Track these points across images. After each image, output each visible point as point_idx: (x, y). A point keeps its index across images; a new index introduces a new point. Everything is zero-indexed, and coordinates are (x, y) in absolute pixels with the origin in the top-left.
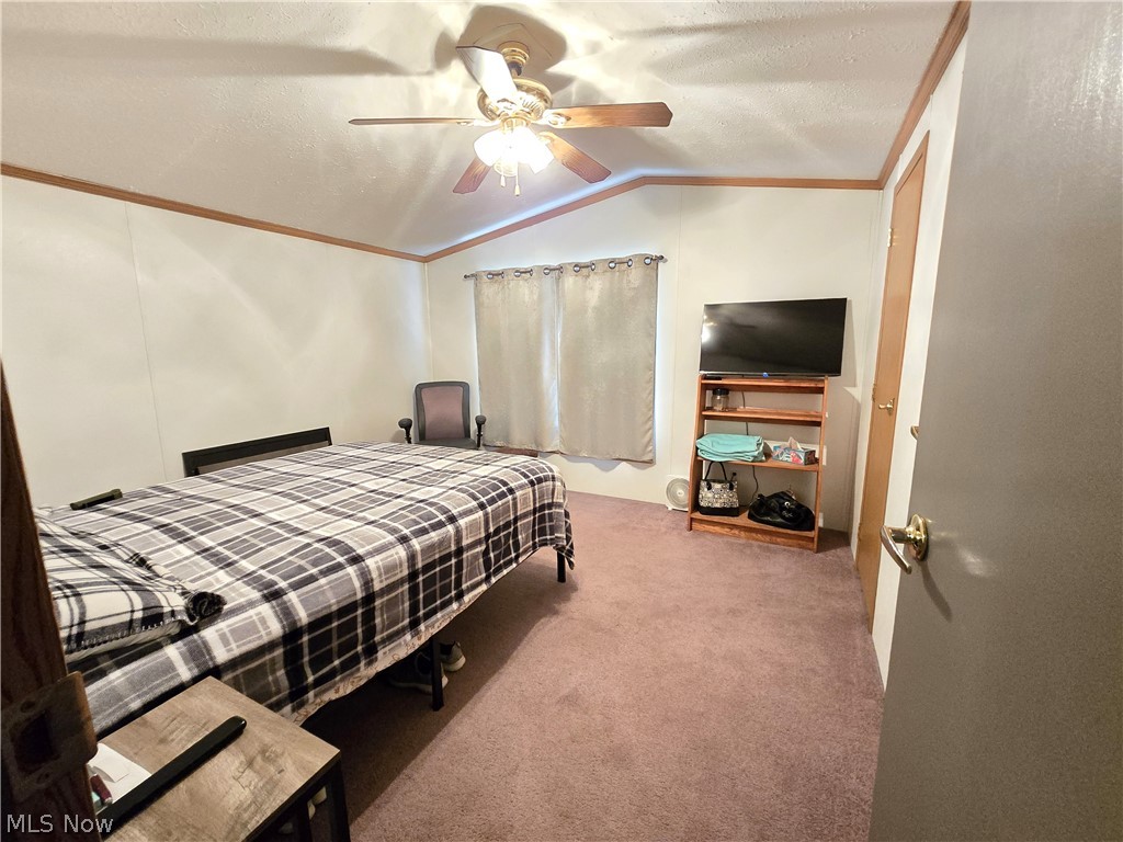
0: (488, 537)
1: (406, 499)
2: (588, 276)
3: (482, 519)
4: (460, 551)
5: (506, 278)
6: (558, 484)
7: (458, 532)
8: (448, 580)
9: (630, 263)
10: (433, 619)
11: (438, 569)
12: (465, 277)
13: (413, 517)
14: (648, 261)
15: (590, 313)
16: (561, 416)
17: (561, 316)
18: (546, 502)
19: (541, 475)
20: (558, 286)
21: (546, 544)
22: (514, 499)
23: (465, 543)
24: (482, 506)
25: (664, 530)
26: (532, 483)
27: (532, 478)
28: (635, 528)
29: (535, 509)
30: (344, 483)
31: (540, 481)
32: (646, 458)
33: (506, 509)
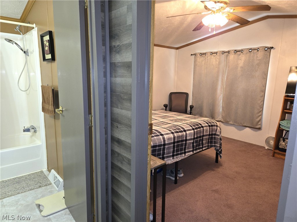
0: (194, 138)
1: (172, 124)
2: (240, 55)
3: (193, 133)
4: (186, 140)
5: (207, 55)
6: (218, 128)
7: (186, 134)
8: (182, 147)
9: (258, 50)
10: (178, 156)
11: (180, 143)
12: (191, 55)
13: (175, 128)
14: (266, 49)
15: (239, 69)
16: (223, 107)
17: (227, 70)
18: (214, 133)
19: (213, 124)
20: (227, 58)
21: (212, 147)
22: (203, 129)
23: (188, 138)
24: (193, 129)
25: (261, 154)
26: (209, 126)
27: (210, 124)
28: (248, 152)
29: (209, 134)
30: (154, 119)
31: (212, 126)
32: (258, 127)
33: (200, 132)
